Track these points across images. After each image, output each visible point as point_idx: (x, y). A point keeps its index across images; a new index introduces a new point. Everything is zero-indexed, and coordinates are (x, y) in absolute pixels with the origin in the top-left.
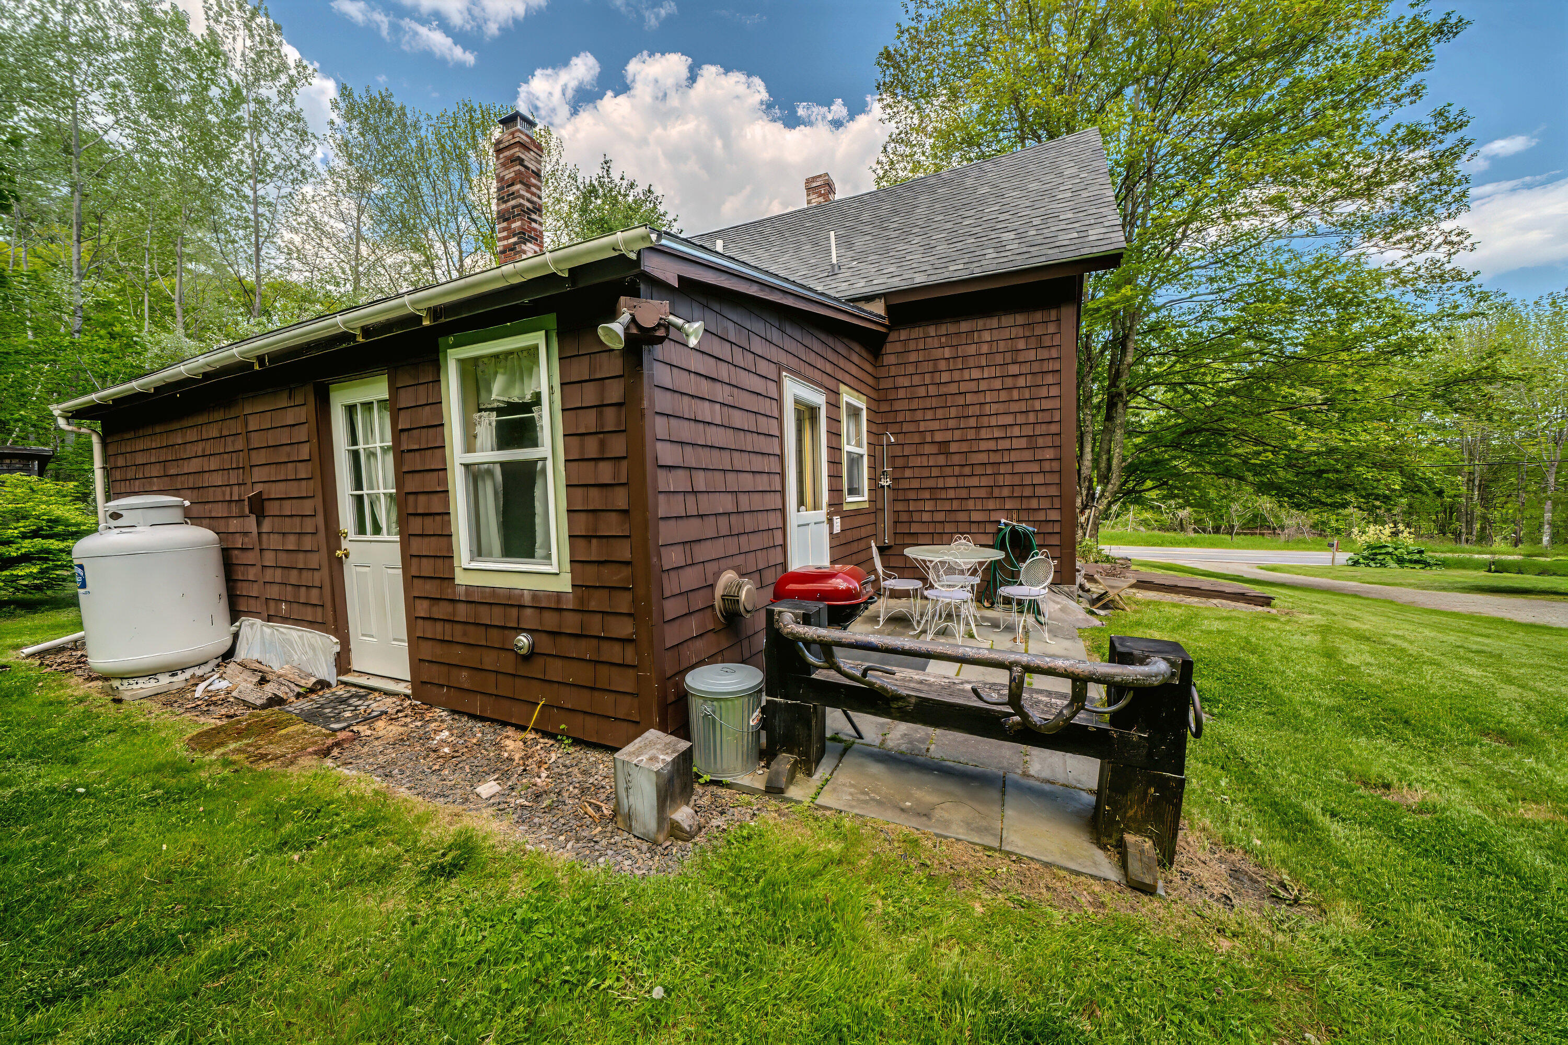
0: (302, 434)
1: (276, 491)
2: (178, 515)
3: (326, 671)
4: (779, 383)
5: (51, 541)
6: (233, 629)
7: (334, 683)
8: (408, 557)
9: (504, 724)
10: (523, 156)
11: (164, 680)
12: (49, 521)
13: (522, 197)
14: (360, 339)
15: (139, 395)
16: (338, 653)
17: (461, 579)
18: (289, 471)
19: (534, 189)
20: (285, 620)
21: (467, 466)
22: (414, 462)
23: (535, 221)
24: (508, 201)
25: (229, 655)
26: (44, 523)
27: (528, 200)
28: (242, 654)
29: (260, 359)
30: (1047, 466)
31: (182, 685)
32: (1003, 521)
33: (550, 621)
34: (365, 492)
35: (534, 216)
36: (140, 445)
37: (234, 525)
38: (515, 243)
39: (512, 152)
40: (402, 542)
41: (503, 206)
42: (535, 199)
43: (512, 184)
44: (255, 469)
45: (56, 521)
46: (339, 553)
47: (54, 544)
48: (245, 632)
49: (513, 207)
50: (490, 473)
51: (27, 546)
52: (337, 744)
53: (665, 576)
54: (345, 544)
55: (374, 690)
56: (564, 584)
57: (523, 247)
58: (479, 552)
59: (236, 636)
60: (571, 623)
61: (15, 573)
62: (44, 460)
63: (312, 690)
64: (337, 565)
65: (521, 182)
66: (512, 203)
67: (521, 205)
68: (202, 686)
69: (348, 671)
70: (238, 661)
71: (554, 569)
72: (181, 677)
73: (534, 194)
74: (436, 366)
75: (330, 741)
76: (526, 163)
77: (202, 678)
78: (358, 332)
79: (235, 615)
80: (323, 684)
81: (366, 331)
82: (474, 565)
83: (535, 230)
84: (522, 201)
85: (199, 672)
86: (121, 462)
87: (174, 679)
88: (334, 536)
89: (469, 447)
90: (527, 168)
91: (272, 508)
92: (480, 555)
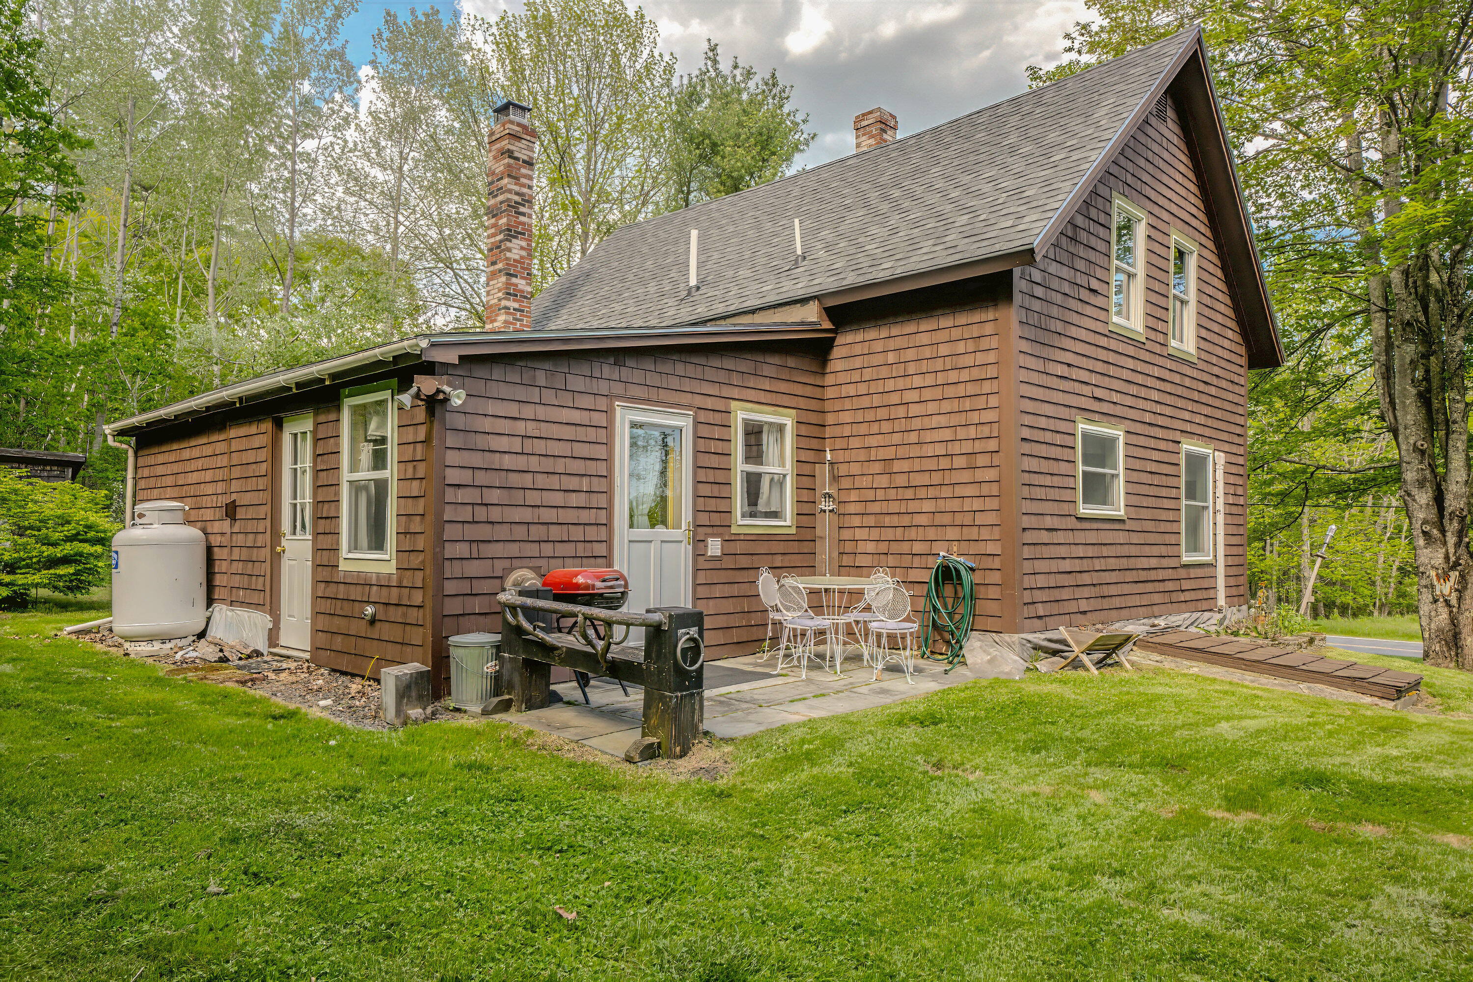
0: (263, 455)
1: (246, 499)
2: (180, 516)
3: (261, 645)
4: (609, 413)
5: (86, 545)
6: (208, 614)
7: (265, 653)
8: (316, 550)
9: (353, 675)
10: (511, 147)
11: (157, 646)
12: (86, 526)
13: (510, 191)
14: (294, 391)
15: (163, 421)
16: (270, 630)
17: (343, 566)
18: (251, 484)
19: (523, 180)
20: (242, 604)
21: (350, 482)
22: (324, 478)
23: (523, 214)
24: (496, 196)
25: (201, 635)
26: (81, 528)
27: (517, 194)
28: (213, 633)
29: (241, 399)
30: (985, 489)
31: (169, 652)
32: (942, 554)
33: (383, 596)
34: (298, 501)
35: (522, 209)
36: (161, 458)
37: (216, 527)
38: (501, 241)
39: (503, 143)
40: (313, 540)
41: (492, 202)
42: (525, 190)
43: (502, 178)
44: (233, 482)
45: (89, 527)
46: (279, 549)
47: (87, 548)
48: (216, 617)
49: (501, 203)
50: (366, 488)
51: (68, 549)
52: (252, 680)
53: (447, 563)
54: (284, 542)
55: (288, 657)
56: (391, 568)
57: (508, 244)
58: (355, 546)
59: (209, 619)
60: (394, 596)
61: (58, 572)
62: (77, 466)
63: (249, 657)
64: (276, 557)
65: (509, 176)
66: (501, 198)
67: (508, 200)
68: (180, 653)
69: (276, 645)
70: (209, 639)
71: (387, 557)
72: (168, 645)
73: (523, 185)
74: (338, 409)
75: (248, 678)
76: (516, 154)
77: (181, 648)
78: (293, 386)
79: (210, 601)
80: (258, 653)
81: (298, 385)
82: (350, 556)
83: (523, 224)
84: (509, 196)
85: (180, 643)
86: (146, 472)
87: (163, 646)
88: (276, 535)
89: (354, 468)
90: (517, 159)
91: (241, 513)
92: (356, 548)
